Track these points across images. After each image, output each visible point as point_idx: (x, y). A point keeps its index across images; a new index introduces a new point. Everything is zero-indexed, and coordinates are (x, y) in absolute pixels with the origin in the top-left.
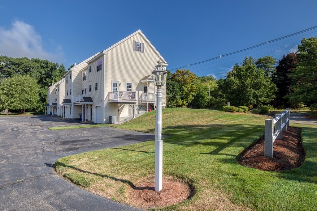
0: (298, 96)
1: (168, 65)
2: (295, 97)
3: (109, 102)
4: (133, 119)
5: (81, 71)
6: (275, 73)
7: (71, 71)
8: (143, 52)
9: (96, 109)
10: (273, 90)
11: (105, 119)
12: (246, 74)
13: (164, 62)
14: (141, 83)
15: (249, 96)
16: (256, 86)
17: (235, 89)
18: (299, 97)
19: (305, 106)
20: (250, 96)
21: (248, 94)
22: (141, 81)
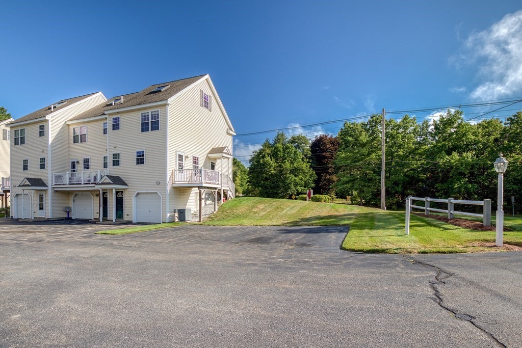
0: (345, 185)
1: (235, 134)
2: (342, 187)
3: (174, 186)
4: (215, 212)
5: (68, 123)
6: (309, 157)
7: (47, 121)
8: (210, 110)
9: (135, 198)
10: (312, 178)
11: (168, 215)
12: (284, 155)
13: (232, 130)
14: (208, 157)
15: (288, 184)
16: (295, 171)
17: (272, 175)
18: (346, 187)
19: (336, 197)
20: (290, 183)
21: (288, 181)
22: (210, 155)
